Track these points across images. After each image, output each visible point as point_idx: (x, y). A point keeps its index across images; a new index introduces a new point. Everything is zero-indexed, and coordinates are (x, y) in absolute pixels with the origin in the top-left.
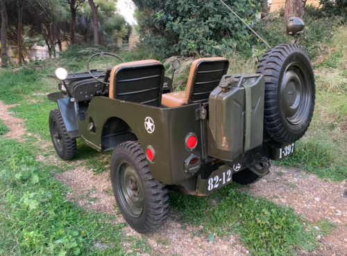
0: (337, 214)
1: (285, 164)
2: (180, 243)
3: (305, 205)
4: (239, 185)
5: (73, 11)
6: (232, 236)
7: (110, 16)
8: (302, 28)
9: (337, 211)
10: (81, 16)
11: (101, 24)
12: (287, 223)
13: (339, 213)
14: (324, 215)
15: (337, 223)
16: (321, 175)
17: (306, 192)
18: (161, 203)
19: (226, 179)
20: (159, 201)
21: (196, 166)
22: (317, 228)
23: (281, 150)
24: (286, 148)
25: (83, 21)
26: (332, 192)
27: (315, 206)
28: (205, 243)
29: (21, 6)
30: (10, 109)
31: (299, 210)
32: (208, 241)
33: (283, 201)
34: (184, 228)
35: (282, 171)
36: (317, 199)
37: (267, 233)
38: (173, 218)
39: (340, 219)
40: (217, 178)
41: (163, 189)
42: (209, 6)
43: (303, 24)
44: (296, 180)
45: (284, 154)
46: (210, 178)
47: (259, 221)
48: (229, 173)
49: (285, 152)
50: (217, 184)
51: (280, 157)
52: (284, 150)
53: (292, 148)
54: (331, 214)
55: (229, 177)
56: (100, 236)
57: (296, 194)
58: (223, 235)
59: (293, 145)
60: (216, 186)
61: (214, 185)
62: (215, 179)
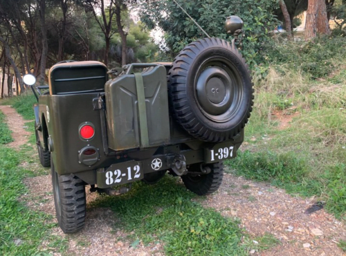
0: (286, 230)
1: (256, 178)
2: (101, 246)
3: (256, 219)
4: (196, 196)
5: (108, 40)
6: (158, 244)
7: (144, 45)
8: (240, 26)
9: (289, 227)
10: (116, 45)
11: (135, 52)
12: (223, 234)
13: (290, 228)
14: (272, 230)
15: (282, 239)
16: (289, 190)
17: (264, 206)
18: (73, 199)
19: (133, 175)
20: (71, 197)
21: (94, 157)
22: (256, 242)
23: (212, 151)
24: (221, 150)
25: (119, 49)
26: (294, 207)
27: (266, 220)
28: (127, 249)
29: (61, 37)
30: (26, 124)
31: (247, 223)
32: (130, 247)
33: (234, 213)
34: (114, 233)
35: (250, 185)
36: (273, 214)
37: (194, 242)
38: (109, 223)
39: (288, 236)
40: (118, 172)
41: (76, 185)
42: (212, 25)
43: (242, 22)
44: (260, 193)
45: (217, 156)
46: (109, 171)
47: (192, 230)
48: (137, 168)
49: (219, 154)
50: (119, 178)
51: (213, 159)
52: (217, 152)
53: (230, 151)
54: (280, 229)
55: (138, 174)
56: (25, 232)
57: (252, 207)
58: (148, 242)
59: (232, 148)
60: (118, 181)
61: (114, 179)
62: (115, 173)
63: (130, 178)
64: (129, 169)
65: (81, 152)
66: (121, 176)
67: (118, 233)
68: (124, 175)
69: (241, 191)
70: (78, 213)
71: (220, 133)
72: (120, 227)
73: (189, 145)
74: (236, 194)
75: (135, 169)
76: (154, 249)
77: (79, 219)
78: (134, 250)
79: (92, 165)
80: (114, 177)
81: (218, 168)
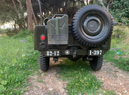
6: (67, 82)
13: (126, 92)
17: (119, 80)
21: (44, 46)
22: (105, 92)
23: (91, 51)
24: (95, 51)
27: (116, 85)
28: (56, 80)
31: (106, 84)
33: (103, 79)
35: (119, 71)
36: (121, 84)
38: (57, 71)
39: (122, 94)
45: (93, 53)
46: (48, 51)
47: (81, 80)
48: (58, 52)
49: (94, 53)
50: (51, 54)
51: (91, 54)
52: (93, 52)
53: (100, 52)
54: (120, 90)
55: (58, 54)
56: (33, 68)
57: (113, 79)
58: (64, 80)
59: (101, 51)
60: (51, 55)
61: (50, 54)
62: (50, 52)
63: (55, 55)
64: (55, 52)
65: (40, 44)
66: (52, 54)
67: (57, 75)
68: (53, 53)
69: (113, 73)
70: (44, 65)
71: (92, 43)
72: (59, 73)
73: (81, 47)
74: (109, 73)
75: (57, 52)
76: (65, 83)
77: (44, 66)
78: (58, 81)
79: (44, 49)
80: (50, 53)
81: (100, 60)
